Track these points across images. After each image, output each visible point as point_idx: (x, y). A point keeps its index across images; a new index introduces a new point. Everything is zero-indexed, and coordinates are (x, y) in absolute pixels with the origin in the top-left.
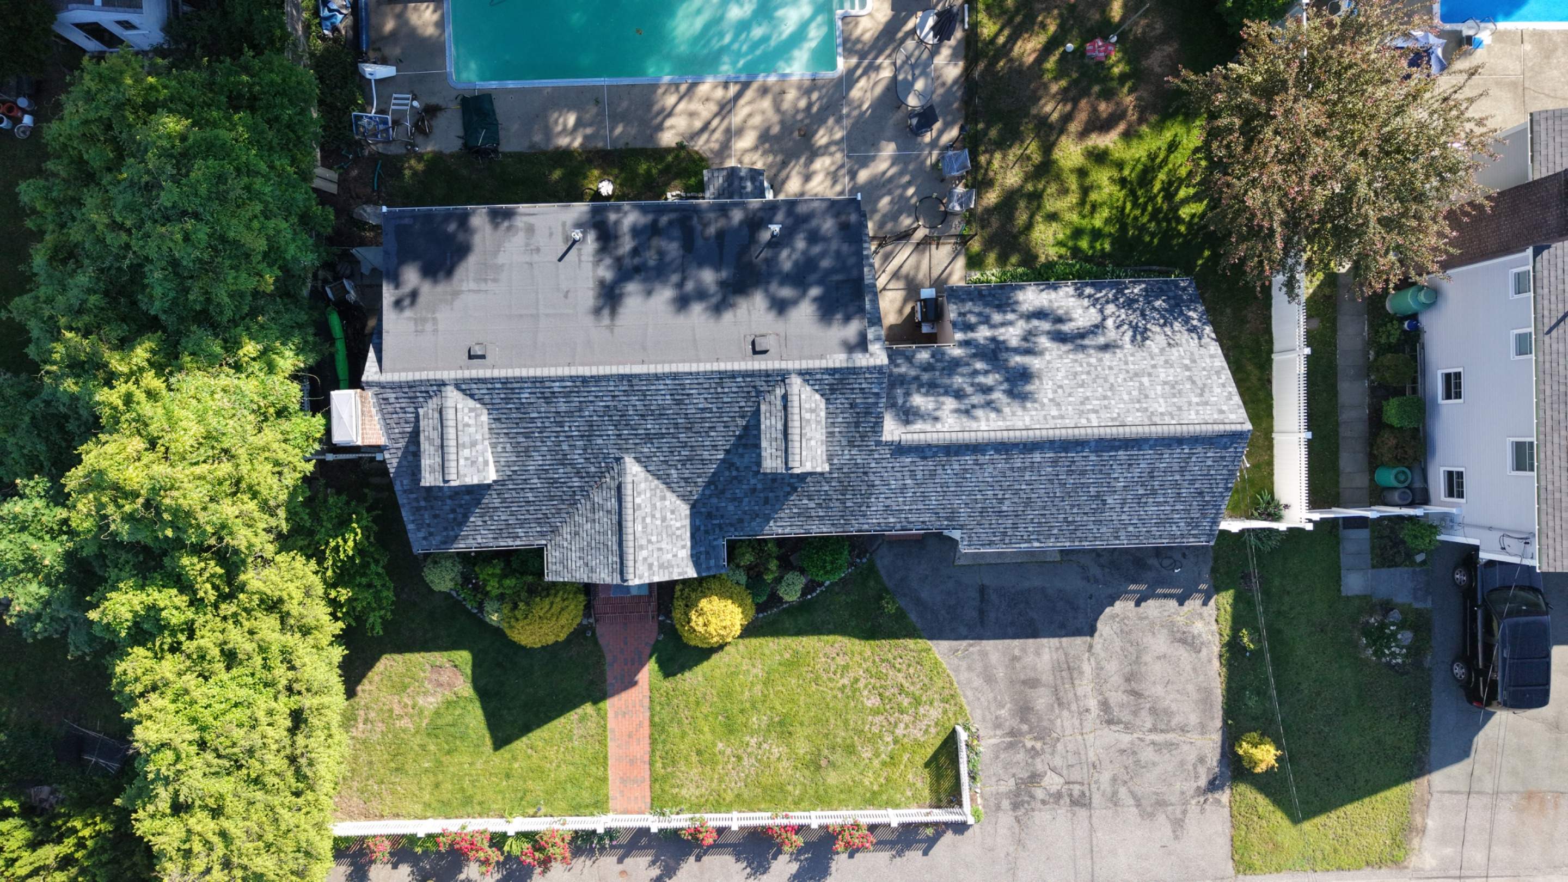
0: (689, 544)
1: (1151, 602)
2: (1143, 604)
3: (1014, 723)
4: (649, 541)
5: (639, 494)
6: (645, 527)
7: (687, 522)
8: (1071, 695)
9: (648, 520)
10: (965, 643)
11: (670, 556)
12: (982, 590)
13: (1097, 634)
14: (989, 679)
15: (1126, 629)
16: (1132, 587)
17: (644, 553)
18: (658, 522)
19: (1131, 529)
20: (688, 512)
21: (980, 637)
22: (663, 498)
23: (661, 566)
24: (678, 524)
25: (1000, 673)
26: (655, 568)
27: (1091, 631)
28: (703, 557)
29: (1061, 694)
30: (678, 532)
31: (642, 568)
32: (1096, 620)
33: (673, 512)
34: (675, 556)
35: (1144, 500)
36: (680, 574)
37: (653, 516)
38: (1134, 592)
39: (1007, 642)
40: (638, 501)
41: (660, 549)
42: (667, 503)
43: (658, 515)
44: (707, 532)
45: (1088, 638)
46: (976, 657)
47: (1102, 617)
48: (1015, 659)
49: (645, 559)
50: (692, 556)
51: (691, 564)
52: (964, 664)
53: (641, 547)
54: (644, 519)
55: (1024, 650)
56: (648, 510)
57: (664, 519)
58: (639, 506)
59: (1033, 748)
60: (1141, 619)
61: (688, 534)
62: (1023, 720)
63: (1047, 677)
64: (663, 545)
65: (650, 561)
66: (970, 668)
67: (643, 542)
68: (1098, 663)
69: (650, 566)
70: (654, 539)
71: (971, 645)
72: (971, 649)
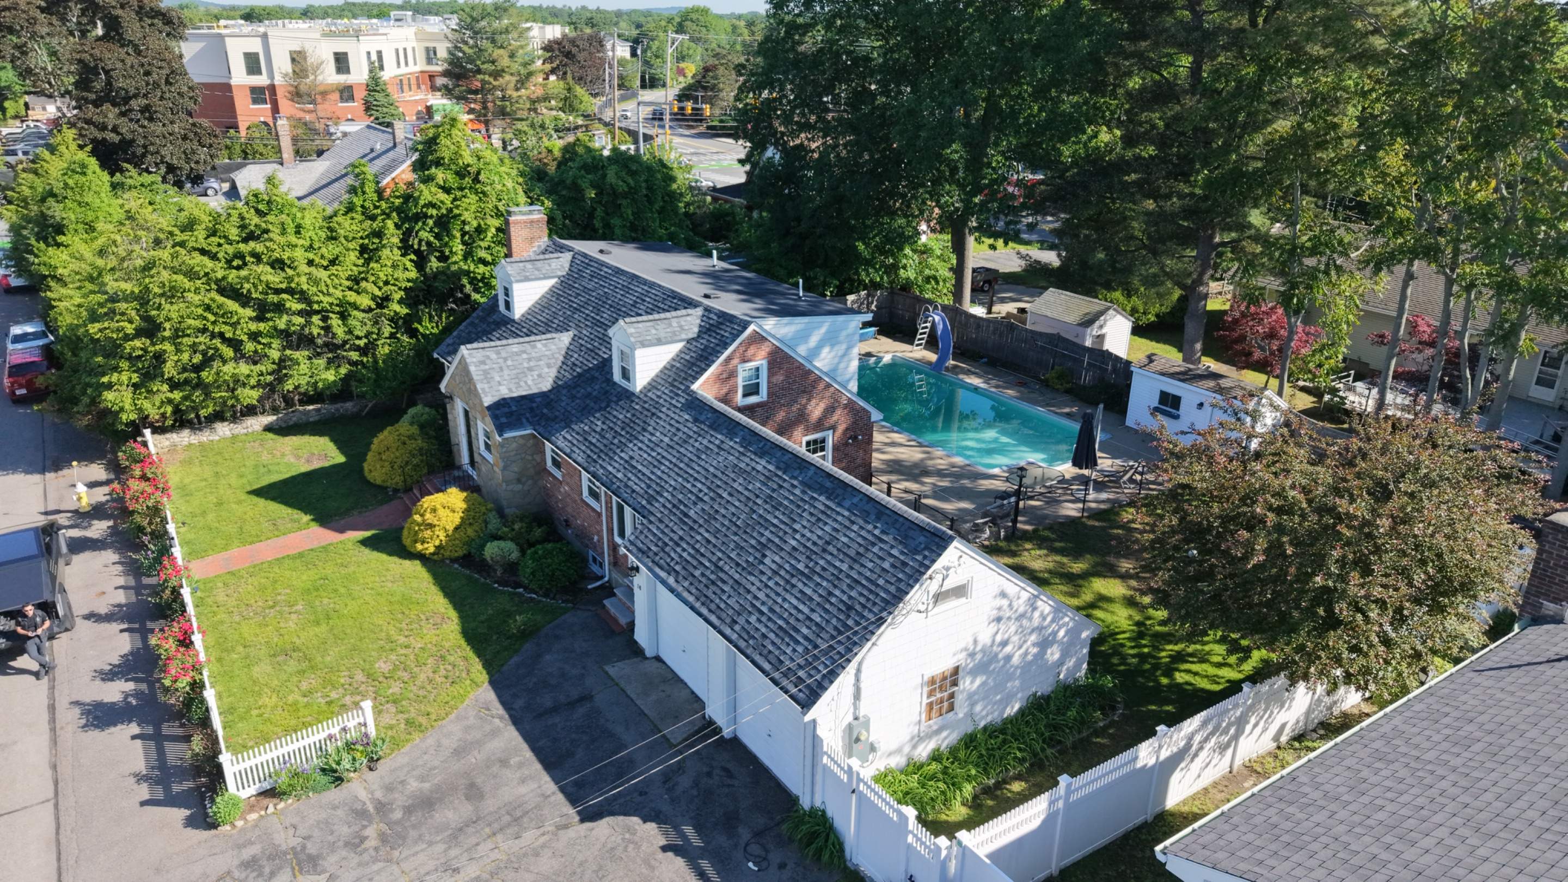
0: (515, 395)
1: (680, 862)
2: (670, 854)
3: (400, 799)
4: (505, 359)
5: (545, 345)
6: (517, 354)
7: (535, 390)
8: (474, 840)
9: (525, 356)
10: (501, 711)
11: (498, 379)
12: (586, 698)
13: (588, 825)
14: (459, 752)
15: (619, 851)
16: (689, 830)
17: (494, 356)
18: (526, 365)
19: (753, 619)
20: (545, 389)
21: (516, 721)
22: (549, 366)
23: (486, 373)
24: (530, 382)
25: (474, 758)
26: (483, 367)
27: (589, 816)
28: (506, 410)
29: (470, 830)
30: (522, 384)
31: (479, 355)
32: (612, 813)
33: (540, 376)
34: (500, 384)
35: (794, 581)
36: (483, 389)
37: (529, 360)
38: (683, 836)
39: (525, 746)
40: (539, 345)
41: (501, 369)
42: (546, 370)
43: (532, 364)
44: (532, 409)
45: (577, 818)
46: (488, 728)
47: (621, 818)
48: (504, 763)
49: (488, 357)
50: (504, 399)
51: (496, 399)
52: (472, 721)
53: (498, 353)
54: (524, 352)
55: (521, 765)
56: (534, 355)
57: (530, 369)
58: (534, 347)
59: (363, 839)
60: (646, 862)
61: (524, 393)
62: (408, 810)
63: (490, 804)
64: (506, 372)
65: (488, 361)
66: (467, 729)
67: (504, 354)
68: (543, 846)
69: (483, 363)
70: (509, 363)
71: (501, 718)
72: (497, 721)
